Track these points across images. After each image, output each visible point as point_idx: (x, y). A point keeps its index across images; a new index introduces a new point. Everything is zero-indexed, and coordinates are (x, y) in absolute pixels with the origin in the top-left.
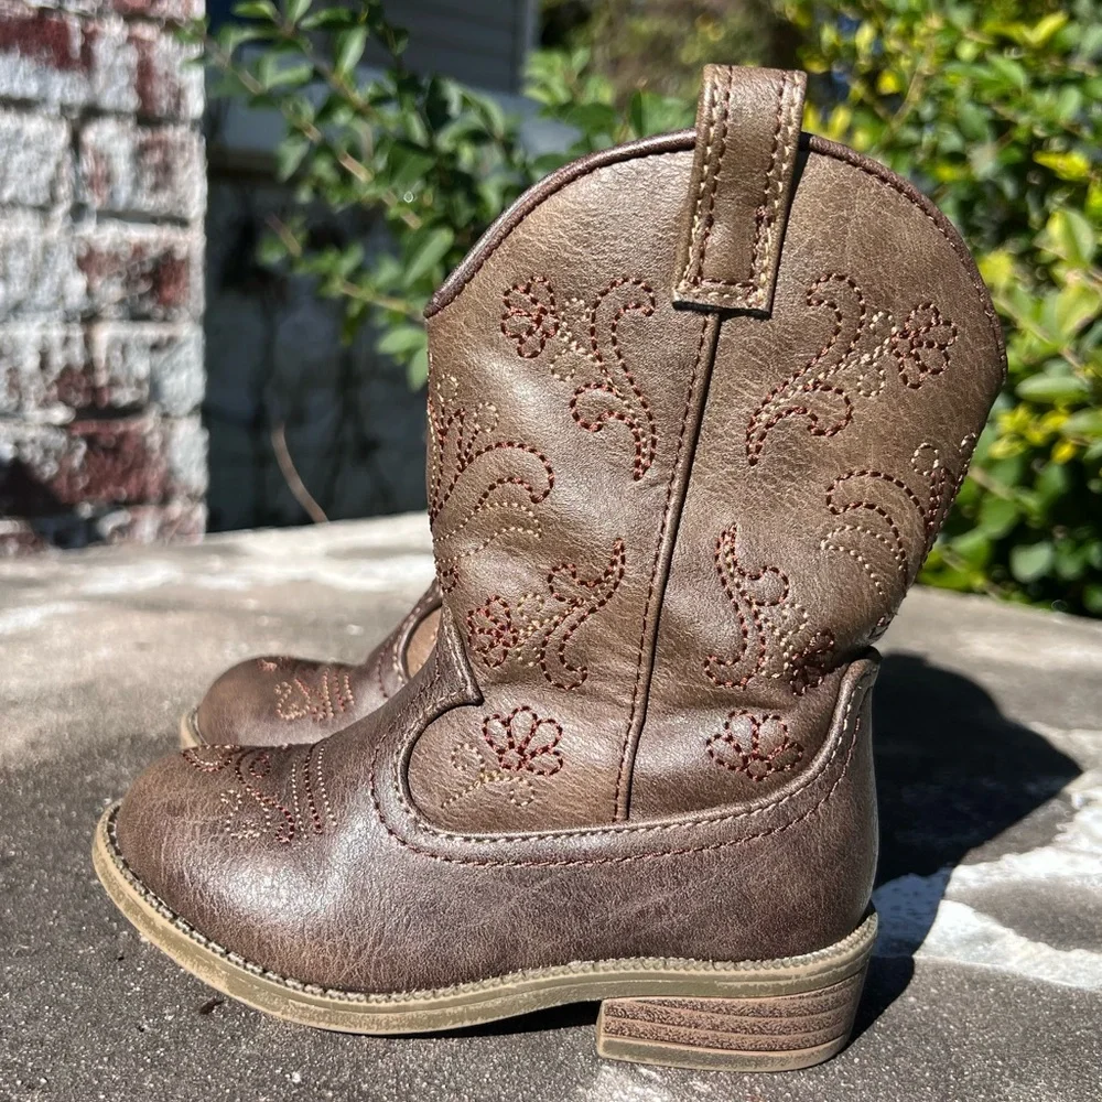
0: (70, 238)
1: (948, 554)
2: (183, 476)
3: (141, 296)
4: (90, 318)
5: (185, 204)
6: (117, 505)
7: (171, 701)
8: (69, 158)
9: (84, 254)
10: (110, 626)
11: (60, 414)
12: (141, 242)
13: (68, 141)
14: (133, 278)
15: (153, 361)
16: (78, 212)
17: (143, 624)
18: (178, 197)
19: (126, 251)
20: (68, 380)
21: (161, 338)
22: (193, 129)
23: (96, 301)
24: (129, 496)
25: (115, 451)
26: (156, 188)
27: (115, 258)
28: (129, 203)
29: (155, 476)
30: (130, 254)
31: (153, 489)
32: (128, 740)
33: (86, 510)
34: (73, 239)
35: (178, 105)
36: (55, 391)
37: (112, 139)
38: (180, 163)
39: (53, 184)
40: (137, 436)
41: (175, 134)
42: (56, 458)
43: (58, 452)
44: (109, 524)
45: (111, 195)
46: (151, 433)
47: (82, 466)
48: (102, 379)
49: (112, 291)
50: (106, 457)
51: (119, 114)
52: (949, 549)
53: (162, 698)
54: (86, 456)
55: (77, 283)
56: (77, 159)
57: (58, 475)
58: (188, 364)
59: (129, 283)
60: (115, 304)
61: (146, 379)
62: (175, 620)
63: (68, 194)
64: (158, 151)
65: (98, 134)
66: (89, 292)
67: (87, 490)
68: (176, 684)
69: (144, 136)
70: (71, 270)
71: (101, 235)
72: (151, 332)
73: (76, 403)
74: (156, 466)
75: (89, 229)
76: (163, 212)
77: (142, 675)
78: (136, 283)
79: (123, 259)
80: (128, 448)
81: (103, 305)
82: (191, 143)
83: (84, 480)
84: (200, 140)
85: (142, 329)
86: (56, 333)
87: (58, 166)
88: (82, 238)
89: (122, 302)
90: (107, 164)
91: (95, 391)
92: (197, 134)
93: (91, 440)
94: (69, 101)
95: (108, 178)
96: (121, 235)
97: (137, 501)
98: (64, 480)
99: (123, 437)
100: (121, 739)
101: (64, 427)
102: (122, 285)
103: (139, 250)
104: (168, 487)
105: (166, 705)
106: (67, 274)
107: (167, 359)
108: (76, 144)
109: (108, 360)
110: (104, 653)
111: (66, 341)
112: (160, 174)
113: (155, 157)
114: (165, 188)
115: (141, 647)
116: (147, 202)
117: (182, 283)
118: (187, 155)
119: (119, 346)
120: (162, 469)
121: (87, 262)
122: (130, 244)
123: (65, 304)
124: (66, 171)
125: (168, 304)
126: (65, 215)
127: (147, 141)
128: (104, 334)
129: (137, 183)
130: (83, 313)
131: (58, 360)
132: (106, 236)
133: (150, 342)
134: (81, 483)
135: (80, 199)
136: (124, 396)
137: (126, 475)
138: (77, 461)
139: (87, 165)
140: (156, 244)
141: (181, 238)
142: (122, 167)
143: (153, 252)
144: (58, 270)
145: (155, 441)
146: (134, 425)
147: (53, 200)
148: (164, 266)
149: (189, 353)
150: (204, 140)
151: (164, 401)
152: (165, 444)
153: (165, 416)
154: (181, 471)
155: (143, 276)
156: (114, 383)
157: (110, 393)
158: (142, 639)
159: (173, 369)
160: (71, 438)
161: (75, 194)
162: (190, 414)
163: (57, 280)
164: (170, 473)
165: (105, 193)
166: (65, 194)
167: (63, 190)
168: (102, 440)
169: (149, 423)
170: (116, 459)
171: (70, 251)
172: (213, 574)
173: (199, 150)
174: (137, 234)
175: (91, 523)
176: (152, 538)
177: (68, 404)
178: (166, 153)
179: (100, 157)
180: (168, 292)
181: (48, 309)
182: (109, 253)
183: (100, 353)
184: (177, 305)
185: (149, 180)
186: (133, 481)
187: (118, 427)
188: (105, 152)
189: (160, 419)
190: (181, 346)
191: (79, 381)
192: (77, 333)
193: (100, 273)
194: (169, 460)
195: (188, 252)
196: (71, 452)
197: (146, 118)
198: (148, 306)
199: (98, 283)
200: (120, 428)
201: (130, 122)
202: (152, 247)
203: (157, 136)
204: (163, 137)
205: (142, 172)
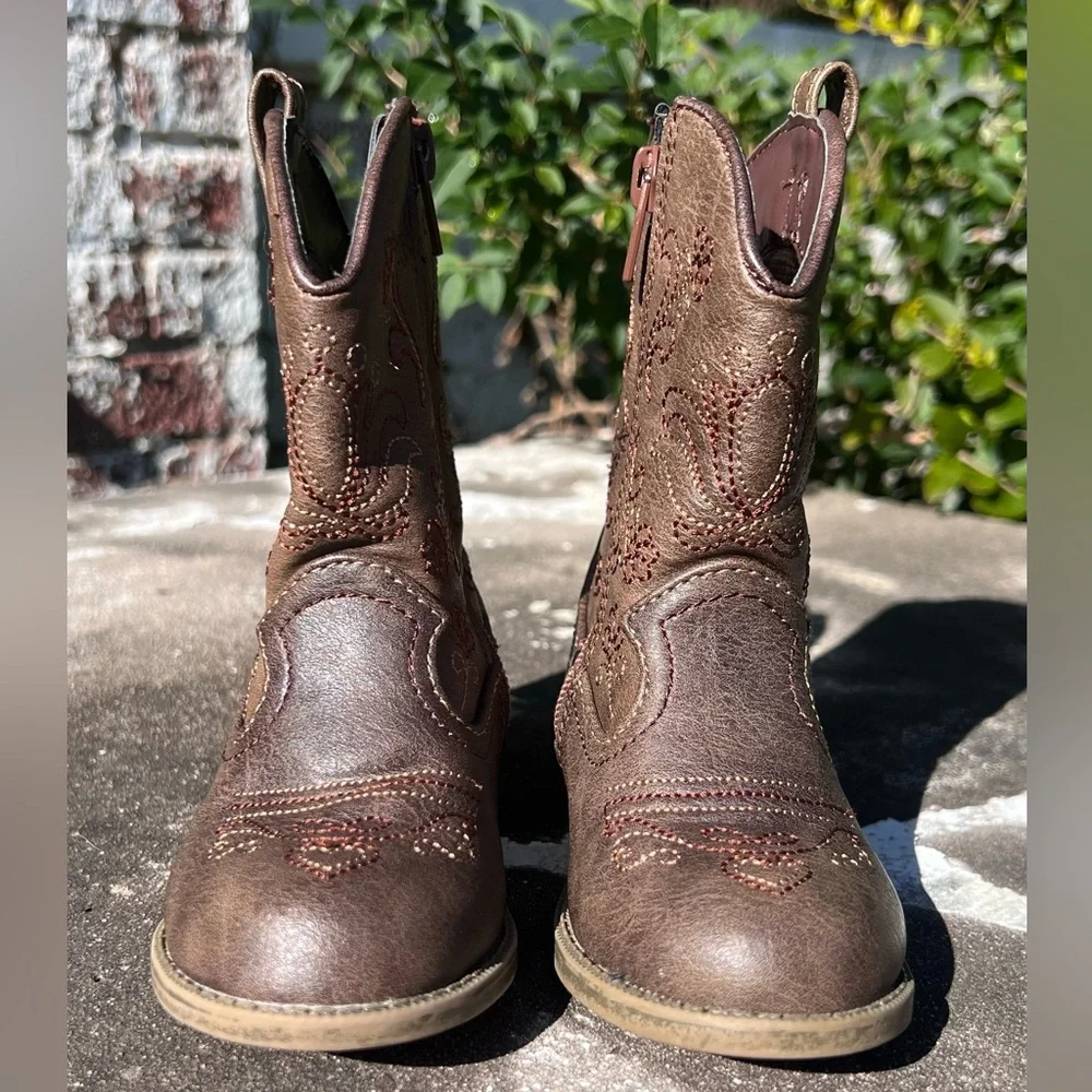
0: (114, 163)
1: (1004, 480)
2: (240, 408)
3: (191, 222)
4: (139, 247)
5: (234, 124)
6: (175, 439)
7: (183, 649)
8: (109, 78)
9: (129, 178)
10: (134, 571)
11: (111, 347)
12: (189, 165)
13: (108, 60)
14: (182, 202)
15: (205, 288)
16: (122, 135)
17: (168, 569)
18: (225, 117)
19: (173, 175)
20: (118, 311)
21: (213, 263)
22: (238, 43)
23: (144, 228)
24: (186, 428)
25: (170, 384)
26: (202, 108)
27: (163, 182)
28: (175, 123)
29: (212, 408)
30: (177, 178)
31: (211, 422)
32: (133, 691)
33: (143, 445)
34: (118, 163)
35: (222, 17)
36: (105, 323)
37: (154, 57)
38: (226, 80)
39: (94, 107)
40: (193, 366)
41: (221, 50)
42: (110, 393)
43: (112, 384)
44: (166, 460)
45: (157, 117)
46: (206, 363)
47: (136, 399)
48: (154, 309)
49: (160, 217)
50: (161, 389)
51: (161, 31)
52: (1006, 475)
53: (173, 646)
54: (140, 389)
55: (124, 210)
56: (118, 80)
57: (112, 409)
58: (242, 291)
59: (178, 208)
60: (163, 230)
61: (199, 307)
62: (202, 563)
63: (110, 117)
64: (203, 69)
65: (140, 50)
66: (137, 219)
67: (143, 423)
68: (191, 631)
69: (188, 53)
70: (117, 197)
71: (147, 159)
72: (202, 259)
73: (128, 334)
74: (212, 398)
75: (134, 153)
76: (211, 132)
77: (158, 621)
78: (185, 207)
79: (170, 183)
80: (182, 380)
81: (152, 233)
82: (237, 58)
83: (139, 414)
84: (246, 55)
85: (193, 255)
86: (105, 263)
87: (99, 86)
88: (127, 162)
89: (170, 229)
90: (150, 83)
91: (147, 322)
92: (243, 48)
93: (144, 372)
94: (106, 16)
95: (152, 99)
96: (169, 159)
97: (195, 435)
98: (119, 412)
99: (179, 368)
100: (126, 688)
101: (116, 360)
102: (170, 211)
103: (187, 173)
104: (226, 418)
105: (177, 653)
106: (113, 200)
107: (219, 286)
108: (116, 64)
109: (159, 288)
110: (125, 599)
111: (116, 270)
112: (206, 93)
113: (201, 75)
114: (211, 107)
115: (163, 592)
116: (193, 123)
117: (232, 207)
118: (233, 71)
119: (170, 274)
120: (219, 399)
121: (133, 188)
122: (177, 167)
123: (111, 233)
124: (108, 93)
125: (219, 229)
126: (109, 139)
127: (190, 58)
128: (154, 262)
129: (182, 102)
130: (130, 241)
131: (107, 291)
132: (153, 160)
133: (201, 269)
134: (137, 417)
135: (124, 121)
136: (177, 327)
137: (182, 408)
138: (131, 395)
139: (129, 87)
140: (205, 167)
141: (230, 159)
142: (166, 86)
143: (202, 175)
144: (103, 197)
145: (211, 371)
146: (187, 356)
147: (96, 124)
148: (214, 189)
149: (242, 279)
150: (251, 56)
151: (218, 330)
152: (220, 376)
153: (220, 346)
154: (238, 402)
155: (193, 200)
156: (166, 313)
157: (162, 323)
158: (165, 584)
159: (227, 297)
160: (124, 371)
161: (118, 115)
162: (245, 344)
163: (102, 206)
164: (229, 404)
165: (149, 114)
166: (107, 117)
167: (105, 113)
168: (156, 372)
169: (204, 353)
170: (171, 391)
171: (115, 177)
172: (248, 515)
173: (246, 64)
174: (184, 156)
175: (149, 457)
176: (212, 471)
177: (119, 336)
178: (210, 70)
179: (144, 76)
180: (220, 216)
181: (96, 238)
182: (155, 177)
183: (151, 282)
184: (228, 230)
185: (194, 100)
186: (190, 414)
187: (172, 358)
188: (147, 71)
189: (214, 349)
190: (234, 273)
191: (131, 312)
192: (126, 262)
193: (147, 198)
194: (225, 391)
195: (239, 173)
196: (125, 385)
197: (189, 34)
198: (197, 232)
199: (145, 210)
200: (174, 359)
201: (173, 39)
202: (200, 169)
203: (201, 53)
204: (208, 53)
205: (186, 91)
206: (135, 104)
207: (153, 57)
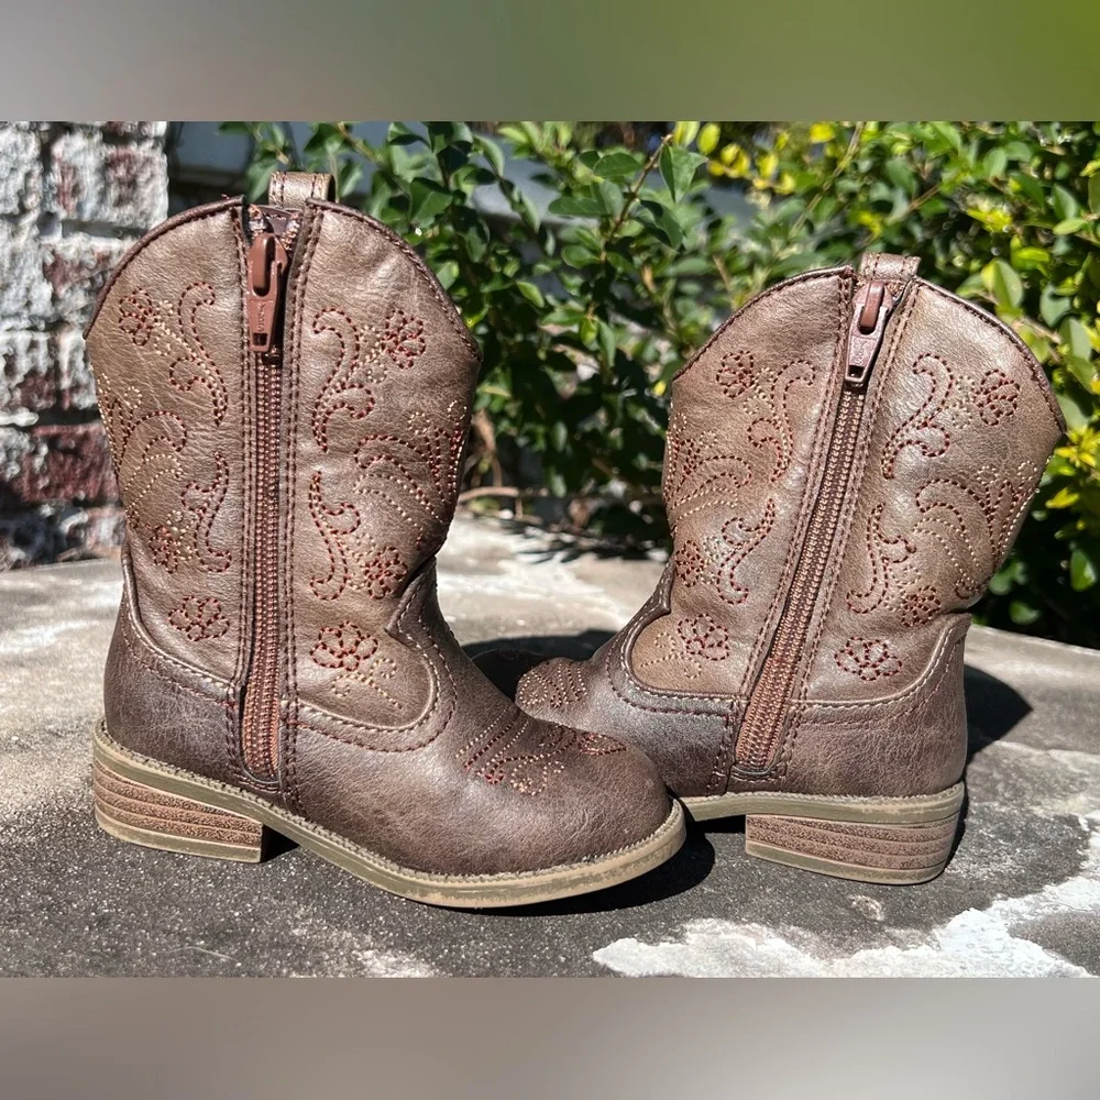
0: (36, 245)
4: (56, 325)
5: (147, 217)
6: (78, 505)
8: (37, 169)
9: (50, 260)
11: (24, 417)
12: (106, 252)
13: (37, 153)
16: (46, 222)
18: (140, 210)
19: (92, 261)
20: (31, 383)
22: (155, 146)
23: (60, 308)
24: (87, 495)
25: (76, 453)
26: (120, 202)
27: (81, 266)
28: (95, 213)
30: (94, 263)
31: (111, 490)
33: (47, 511)
34: (40, 247)
36: (18, 394)
37: (77, 153)
38: (142, 179)
39: (22, 195)
40: (97, 438)
41: (139, 150)
42: (18, 461)
43: (20, 452)
44: (67, 524)
45: (79, 207)
47: (42, 468)
48: (66, 383)
49: (77, 299)
50: (66, 458)
51: (85, 129)
54: (47, 459)
55: (45, 290)
56: (46, 171)
57: (19, 476)
59: (92, 291)
60: (78, 311)
63: (36, 205)
64: (122, 165)
65: (67, 145)
66: (55, 299)
67: (46, 489)
69: (111, 151)
70: (36, 279)
71: (67, 244)
73: (39, 405)
75: (56, 239)
76: (128, 223)
79: (87, 267)
80: (87, 450)
81: (66, 314)
82: (154, 159)
83: (44, 481)
84: (162, 157)
86: (23, 338)
87: (28, 175)
88: (48, 246)
89: (85, 309)
90: (74, 176)
91: (59, 394)
92: (159, 150)
93: (52, 441)
95: (76, 190)
96: (86, 245)
97: (95, 503)
98: (25, 479)
99: (86, 437)
101: (28, 429)
102: (87, 293)
103: (105, 259)
106: (33, 280)
108: (45, 157)
109: (72, 363)
111: (33, 345)
112: (124, 188)
113: (121, 172)
114: (128, 201)
116: (111, 215)
118: (150, 169)
119: (82, 352)
121: (52, 270)
122: (94, 253)
123: (31, 311)
124: (36, 183)
126: (33, 225)
127: (112, 155)
128: (68, 339)
129: (103, 194)
130: (47, 320)
131: (23, 365)
132: (75, 246)
134: (42, 483)
135: (48, 209)
136: (85, 401)
137: (85, 476)
138: (38, 462)
139: (55, 178)
142: (89, 179)
143: (116, 262)
144: (25, 278)
146: (92, 428)
147: (24, 210)
150: (166, 158)
156: (76, 387)
157: (71, 397)
160: (33, 440)
161: (42, 203)
163: (23, 286)
165: (72, 203)
166: (33, 205)
167: (32, 201)
168: (62, 444)
170: (75, 460)
171: (36, 260)
173: (160, 166)
174: (101, 245)
175: (52, 521)
177: (32, 410)
178: (129, 168)
179: (70, 169)
181: (17, 315)
182: (73, 262)
183: (64, 358)
185: (113, 194)
186: (91, 483)
187: (78, 429)
188: (72, 165)
191: (43, 385)
192: (42, 338)
193: (64, 280)
196: (35, 453)
197: (113, 135)
199: (62, 291)
200: (80, 430)
201: (98, 137)
202: (114, 257)
203: (122, 152)
204: (128, 152)
205: (108, 185)
206: (60, 194)
207: (78, 151)
